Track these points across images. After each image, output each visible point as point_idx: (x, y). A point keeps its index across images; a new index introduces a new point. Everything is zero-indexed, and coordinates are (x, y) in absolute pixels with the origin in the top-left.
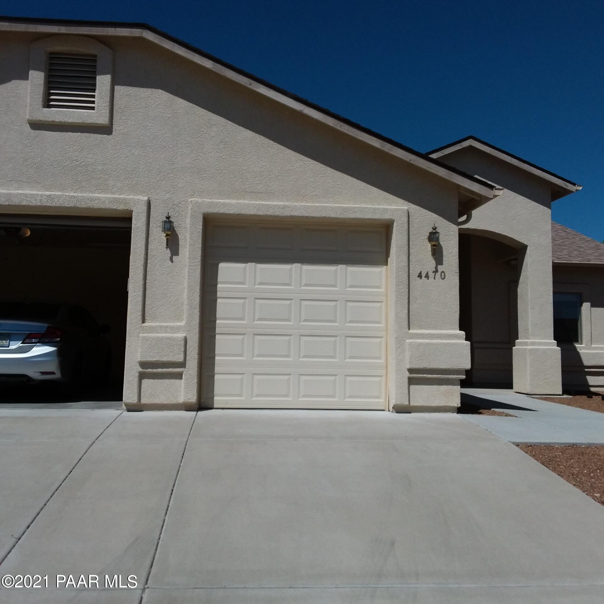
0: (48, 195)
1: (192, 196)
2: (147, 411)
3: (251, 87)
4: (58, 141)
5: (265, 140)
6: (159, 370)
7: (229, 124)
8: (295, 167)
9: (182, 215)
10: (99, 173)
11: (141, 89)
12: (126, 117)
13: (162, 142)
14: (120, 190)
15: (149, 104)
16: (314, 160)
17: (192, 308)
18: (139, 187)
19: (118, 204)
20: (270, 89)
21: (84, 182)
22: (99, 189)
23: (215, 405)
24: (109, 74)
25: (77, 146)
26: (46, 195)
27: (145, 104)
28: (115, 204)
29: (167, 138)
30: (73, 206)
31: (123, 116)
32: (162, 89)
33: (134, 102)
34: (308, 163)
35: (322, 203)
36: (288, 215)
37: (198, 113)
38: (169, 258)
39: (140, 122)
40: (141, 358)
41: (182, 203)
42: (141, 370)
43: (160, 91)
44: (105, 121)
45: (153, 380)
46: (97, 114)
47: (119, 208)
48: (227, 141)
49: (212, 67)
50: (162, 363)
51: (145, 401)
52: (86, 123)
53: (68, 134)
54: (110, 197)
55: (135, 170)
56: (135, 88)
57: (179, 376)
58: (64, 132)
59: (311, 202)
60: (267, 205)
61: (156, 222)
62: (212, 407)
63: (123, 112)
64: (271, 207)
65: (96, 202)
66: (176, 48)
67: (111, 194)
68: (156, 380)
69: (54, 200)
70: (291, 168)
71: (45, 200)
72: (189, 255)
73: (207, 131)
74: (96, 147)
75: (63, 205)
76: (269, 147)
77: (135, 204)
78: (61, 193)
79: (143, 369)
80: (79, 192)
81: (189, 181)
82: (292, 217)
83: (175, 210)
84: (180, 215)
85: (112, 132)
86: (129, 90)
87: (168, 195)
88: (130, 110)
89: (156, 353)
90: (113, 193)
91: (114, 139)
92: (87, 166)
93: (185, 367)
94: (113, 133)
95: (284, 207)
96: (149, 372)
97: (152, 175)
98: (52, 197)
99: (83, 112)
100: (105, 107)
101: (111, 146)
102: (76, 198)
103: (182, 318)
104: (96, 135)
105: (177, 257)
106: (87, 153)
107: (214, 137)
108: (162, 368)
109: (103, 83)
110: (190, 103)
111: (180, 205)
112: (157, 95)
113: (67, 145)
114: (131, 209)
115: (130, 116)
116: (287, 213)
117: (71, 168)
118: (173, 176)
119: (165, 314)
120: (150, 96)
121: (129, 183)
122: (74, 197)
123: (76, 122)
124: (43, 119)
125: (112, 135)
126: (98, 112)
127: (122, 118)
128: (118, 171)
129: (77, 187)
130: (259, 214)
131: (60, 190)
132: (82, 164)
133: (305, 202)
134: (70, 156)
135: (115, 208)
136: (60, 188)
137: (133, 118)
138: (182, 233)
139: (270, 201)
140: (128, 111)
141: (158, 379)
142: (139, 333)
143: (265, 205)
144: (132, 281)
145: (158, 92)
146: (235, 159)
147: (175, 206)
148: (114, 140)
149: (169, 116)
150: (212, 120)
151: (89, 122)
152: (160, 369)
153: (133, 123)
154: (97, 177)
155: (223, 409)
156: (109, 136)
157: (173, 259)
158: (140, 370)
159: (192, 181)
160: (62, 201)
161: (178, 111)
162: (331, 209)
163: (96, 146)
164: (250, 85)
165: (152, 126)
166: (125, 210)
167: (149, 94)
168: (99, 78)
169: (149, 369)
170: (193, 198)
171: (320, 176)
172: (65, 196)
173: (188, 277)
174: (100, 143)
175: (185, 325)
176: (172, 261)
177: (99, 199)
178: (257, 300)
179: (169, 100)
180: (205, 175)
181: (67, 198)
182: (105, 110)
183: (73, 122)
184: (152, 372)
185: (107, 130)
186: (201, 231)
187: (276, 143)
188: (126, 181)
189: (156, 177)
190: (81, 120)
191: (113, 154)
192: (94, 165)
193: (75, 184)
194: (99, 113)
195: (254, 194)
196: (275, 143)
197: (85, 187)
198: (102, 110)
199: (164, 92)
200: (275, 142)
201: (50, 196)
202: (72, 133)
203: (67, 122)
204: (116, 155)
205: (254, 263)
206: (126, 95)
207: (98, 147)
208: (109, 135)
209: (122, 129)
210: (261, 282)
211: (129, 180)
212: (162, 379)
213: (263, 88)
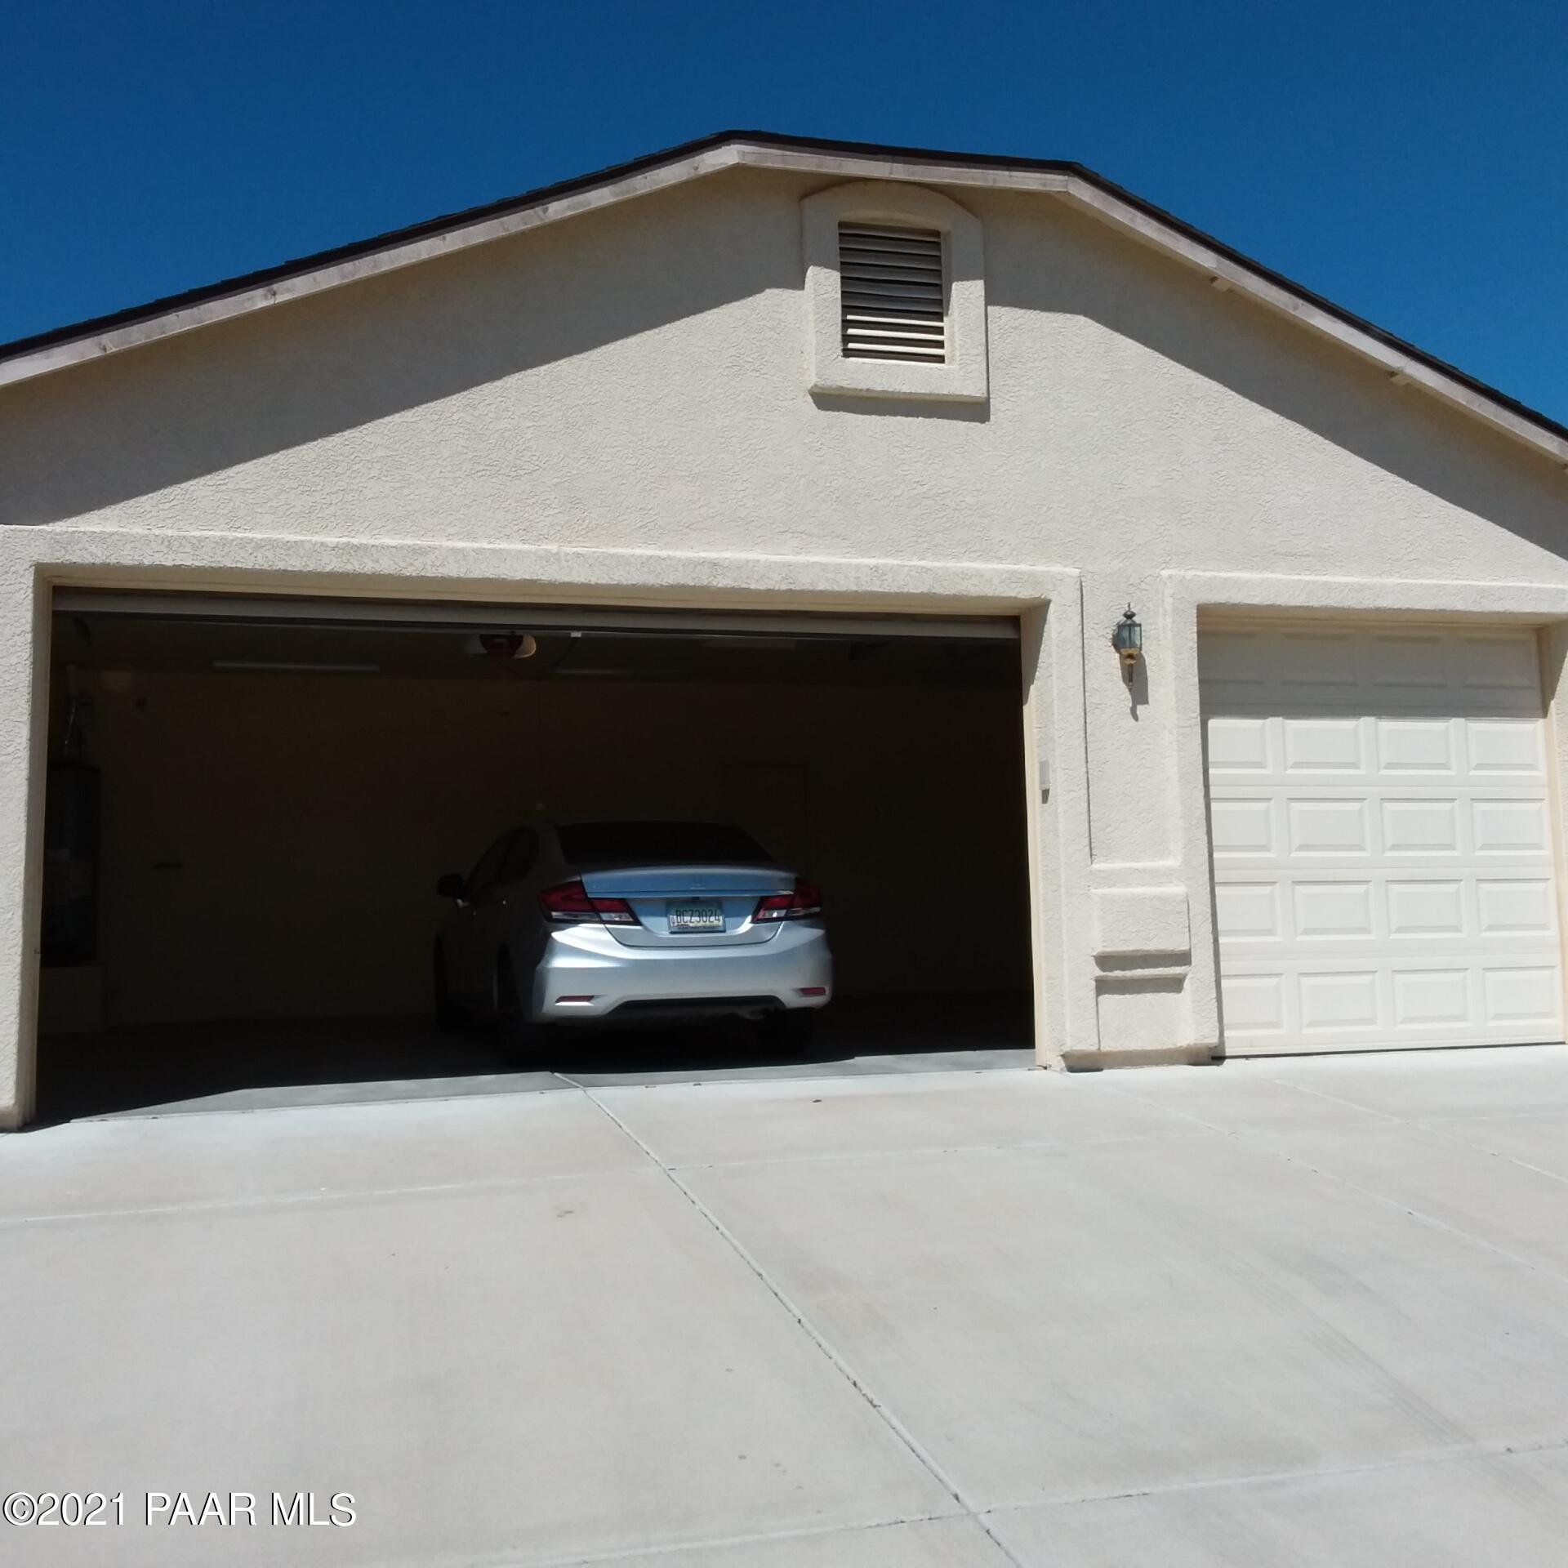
0: (871, 566)
1: (1166, 564)
2: (1109, 1068)
3: (1297, 313)
4: (878, 436)
5: (1306, 434)
6: (1139, 973)
7: (1230, 397)
8: (1370, 497)
9: (1148, 608)
10: (970, 512)
11: (1042, 313)
12: (1015, 381)
13: (1096, 439)
14: (1015, 553)
15: (1061, 349)
16: (1407, 480)
17: (1193, 826)
18: (1056, 545)
19: (1020, 585)
20: (1336, 320)
21: (940, 534)
22: (972, 550)
23: (1227, 1050)
24: (981, 279)
25: (919, 449)
26: (866, 566)
27: (1052, 349)
28: (1013, 585)
29: (1104, 429)
30: (926, 591)
31: (1009, 377)
32: (1086, 315)
33: (1030, 345)
34: (1396, 485)
35: (1430, 578)
36: (1371, 606)
37: (1165, 370)
38: (1129, 711)
39: (1047, 391)
40: (1104, 946)
41: (1147, 580)
42: (1099, 973)
43: (1082, 319)
44: (979, 390)
45: (1122, 996)
46: (962, 373)
47: (1021, 596)
48: (1229, 436)
49: (1215, 266)
50: (1141, 956)
51: (1110, 1047)
52: (939, 395)
53: (897, 421)
54: (1004, 570)
55: (1044, 505)
56: (1029, 312)
57: (1175, 985)
58: (887, 416)
59: (1409, 576)
60: (1326, 583)
61: (1096, 626)
62: (1221, 1054)
63: (1009, 367)
64: (1336, 589)
65: (974, 581)
66: (1139, 221)
67: (997, 562)
68: (1127, 996)
69: (885, 578)
70: (1363, 497)
71: (868, 579)
72: (1176, 702)
73: (1186, 413)
74: (957, 451)
75: (905, 590)
76: (1315, 449)
77: (1055, 585)
78: (899, 562)
79: (1104, 971)
80: (931, 559)
81: (1156, 530)
82: (1378, 610)
83: (1133, 597)
84: (1145, 609)
85: (989, 416)
86: (1017, 316)
87: (1115, 562)
88: (1024, 363)
89: (1133, 932)
90: (1001, 559)
91: (995, 433)
92: (943, 495)
93: (1189, 963)
94: (992, 417)
95: (1362, 588)
96: (1116, 977)
97: (1080, 515)
98: (881, 572)
99: (931, 369)
100: (978, 355)
101: (990, 449)
102: (930, 572)
103: (1167, 849)
104: (955, 422)
105: (1146, 708)
106: (941, 465)
107: (1200, 425)
108: (1143, 968)
109: (967, 299)
110: (1146, 348)
111: (1143, 586)
112: (1076, 328)
113: (897, 447)
114: (1048, 598)
115: (1025, 378)
116: (1367, 601)
117: (909, 500)
118: (1123, 517)
119: (1132, 841)
120: (1063, 330)
121: (1033, 536)
122: (928, 569)
123: (919, 391)
124: (849, 384)
125: (992, 423)
126: (963, 368)
127: (1007, 382)
128: (1008, 506)
129: (925, 545)
130: (1311, 604)
131: (889, 554)
132: (933, 492)
133: (1397, 575)
134: (906, 473)
135: (1013, 594)
136: (890, 548)
137: (1031, 382)
138: (1151, 651)
139: (1326, 574)
140: (1019, 365)
141: (1130, 994)
142: (1089, 886)
143: (1322, 584)
144: (1062, 766)
145: (1077, 321)
146: (1247, 478)
147: (1134, 588)
148: (996, 435)
149: (1106, 377)
150: (1193, 387)
151: (946, 392)
152: (1139, 970)
153: (1031, 394)
154: (967, 523)
155: (1247, 1057)
156: (983, 425)
157: (1138, 713)
158: (1097, 975)
159: (1163, 528)
160: (904, 580)
161: (1122, 367)
162: (1454, 591)
163: (957, 448)
164: (1295, 309)
165: (1072, 402)
166: (1035, 598)
167: (1060, 325)
168: (956, 287)
169: (1117, 970)
170: (1168, 568)
171: (1421, 515)
172: (907, 568)
173: (1178, 755)
174: (964, 442)
175: (1180, 866)
176: (1136, 717)
177: (980, 574)
178: (1293, 804)
179: (1101, 341)
180: (1189, 515)
181: (913, 573)
182: (977, 363)
183: (911, 393)
184: (1124, 976)
185: (976, 410)
186: (1196, 645)
187: (1330, 440)
188: (1026, 531)
189: (1089, 520)
190: (928, 387)
191: (995, 467)
192: (959, 493)
193: (920, 540)
194: (964, 370)
195: (1293, 558)
196: (1327, 442)
197: (941, 545)
198: (970, 365)
199: (1090, 322)
200: (1326, 438)
201: (876, 568)
202: (904, 418)
203: (899, 393)
204: (1001, 470)
205: (1281, 719)
206: (1013, 328)
207: (963, 450)
208: (983, 422)
209: (1010, 408)
210: (1299, 760)
211: (1033, 528)
212: (1139, 992)
213: (1322, 315)
